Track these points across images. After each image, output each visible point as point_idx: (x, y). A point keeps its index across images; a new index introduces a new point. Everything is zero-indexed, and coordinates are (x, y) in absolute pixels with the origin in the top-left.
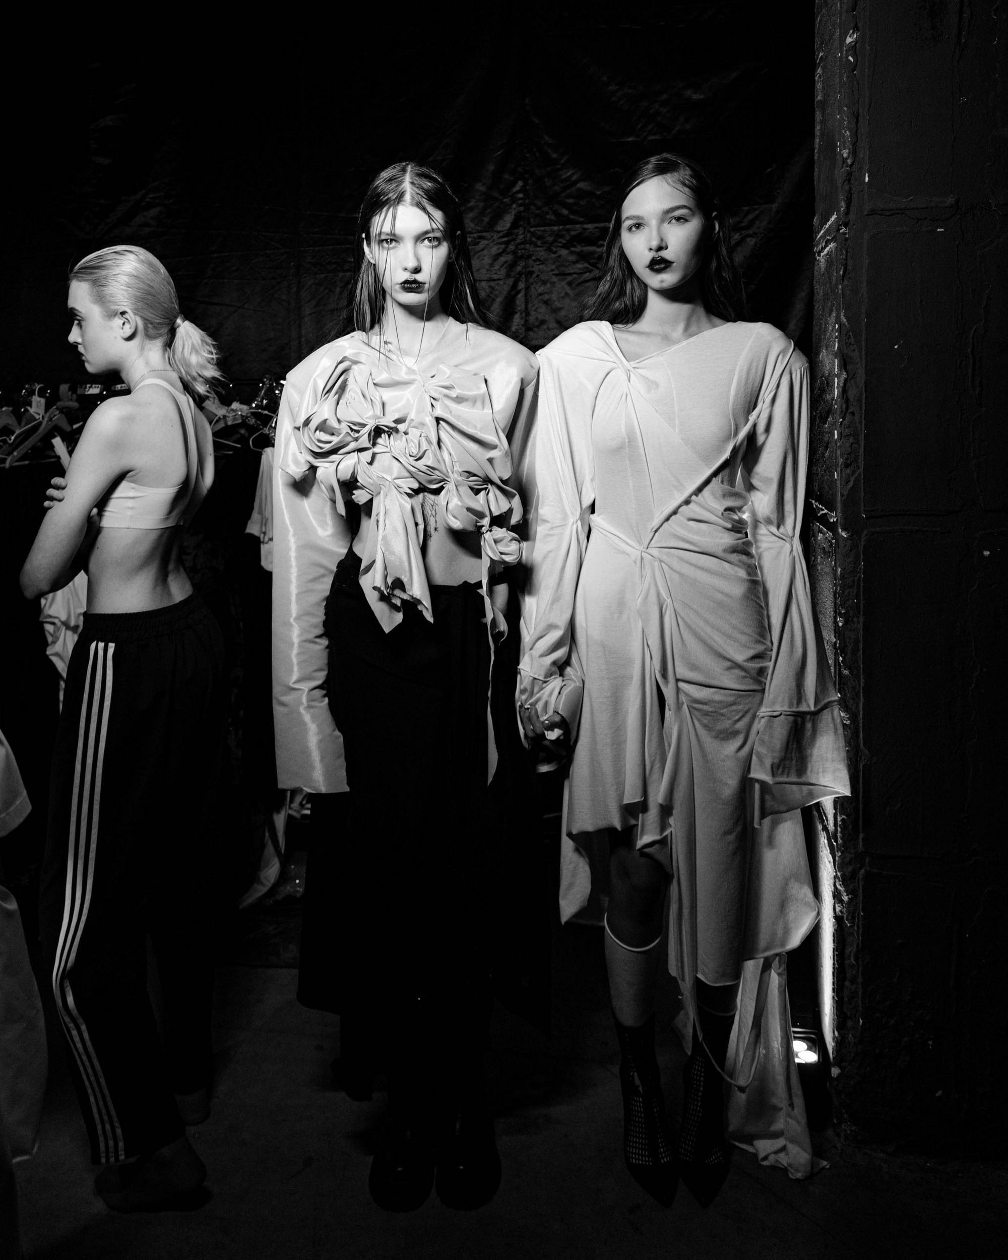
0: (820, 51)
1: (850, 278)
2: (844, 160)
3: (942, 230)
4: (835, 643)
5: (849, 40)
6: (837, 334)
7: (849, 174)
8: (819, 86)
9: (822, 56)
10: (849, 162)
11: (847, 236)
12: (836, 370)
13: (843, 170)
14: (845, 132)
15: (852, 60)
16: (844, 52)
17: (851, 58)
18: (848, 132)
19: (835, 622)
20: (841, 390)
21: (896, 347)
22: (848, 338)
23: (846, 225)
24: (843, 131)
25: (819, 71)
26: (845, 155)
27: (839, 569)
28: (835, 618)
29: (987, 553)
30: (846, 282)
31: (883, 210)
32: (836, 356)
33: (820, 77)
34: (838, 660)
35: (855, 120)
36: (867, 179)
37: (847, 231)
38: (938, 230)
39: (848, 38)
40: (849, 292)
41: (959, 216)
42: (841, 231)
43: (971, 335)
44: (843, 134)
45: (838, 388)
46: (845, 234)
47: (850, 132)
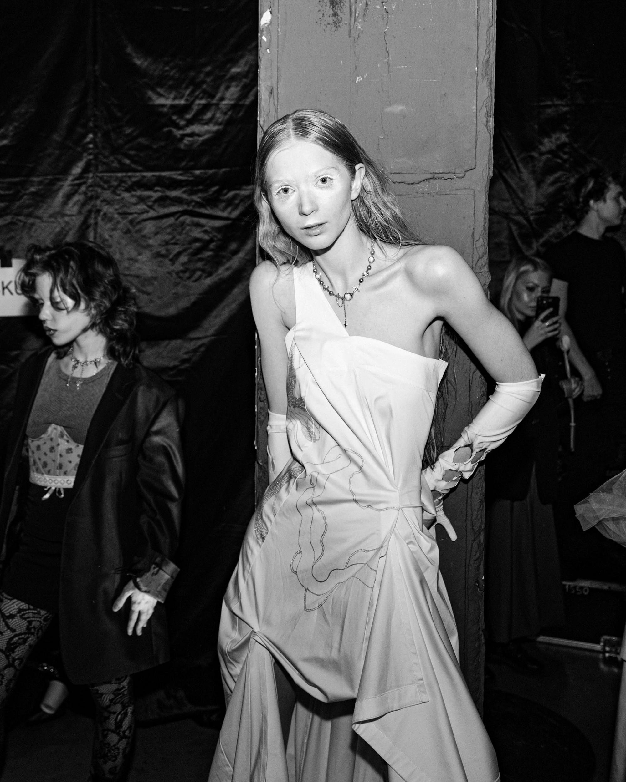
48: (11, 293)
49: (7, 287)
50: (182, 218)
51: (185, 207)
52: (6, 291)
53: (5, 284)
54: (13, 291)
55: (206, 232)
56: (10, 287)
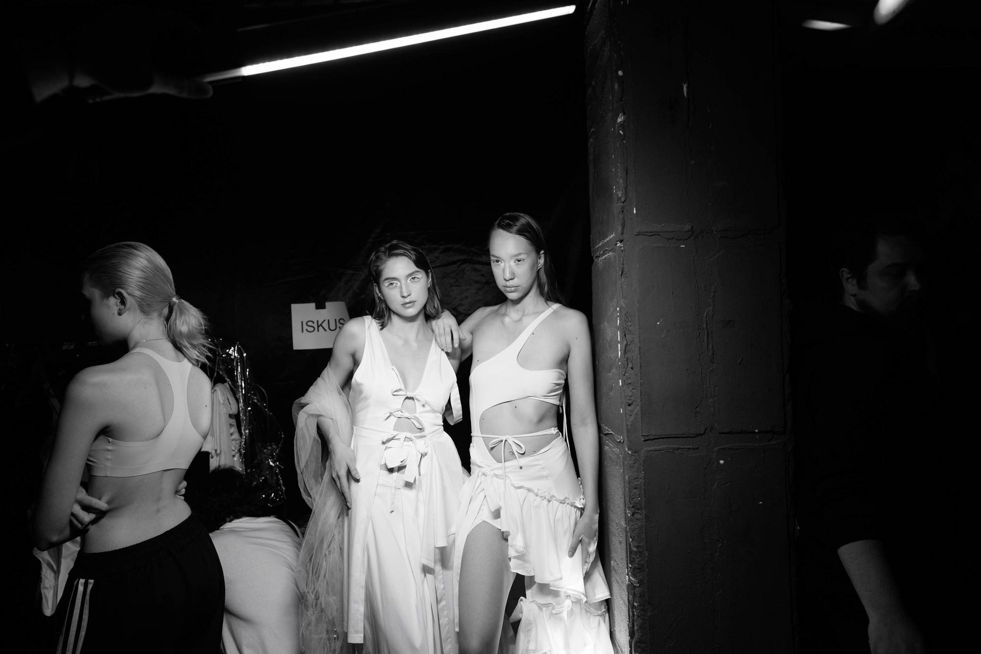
0: (592, 128)
1: (626, 277)
2: (619, 199)
3: (684, 246)
4: (626, 528)
5: (619, 120)
6: (618, 314)
7: (623, 208)
8: (591, 150)
9: (593, 131)
10: (623, 200)
11: (622, 248)
12: (619, 339)
13: (618, 205)
14: (619, 180)
15: (622, 133)
16: (616, 128)
17: (621, 132)
18: (621, 180)
19: (625, 513)
20: (623, 352)
21: (658, 323)
22: (627, 318)
23: (621, 241)
24: (618, 180)
25: (591, 140)
26: (620, 195)
27: (627, 476)
28: (625, 510)
29: (722, 462)
30: (623, 279)
31: (646, 232)
32: (618, 328)
33: (592, 144)
34: (629, 540)
35: (625, 173)
36: (635, 212)
37: (622, 245)
38: (682, 246)
39: (619, 118)
40: (625, 286)
41: (693, 238)
42: (618, 245)
43: (705, 316)
44: (618, 181)
45: (620, 351)
46: (621, 247)
47: (623, 180)
48: (325, 330)
49: (321, 325)
50: (464, 266)
51: (464, 257)
52: (320, 328)
53: (320, 324)
54: (327, 328)
55: (483, 275)
56: (323, 325)
